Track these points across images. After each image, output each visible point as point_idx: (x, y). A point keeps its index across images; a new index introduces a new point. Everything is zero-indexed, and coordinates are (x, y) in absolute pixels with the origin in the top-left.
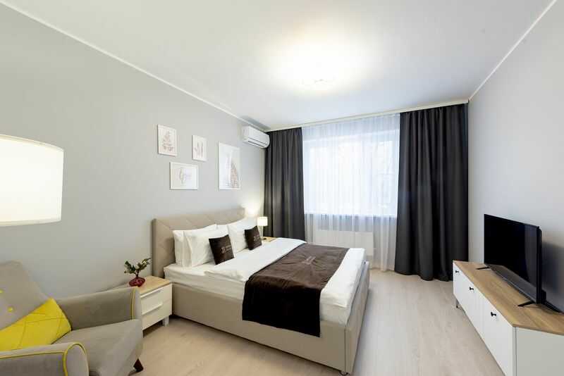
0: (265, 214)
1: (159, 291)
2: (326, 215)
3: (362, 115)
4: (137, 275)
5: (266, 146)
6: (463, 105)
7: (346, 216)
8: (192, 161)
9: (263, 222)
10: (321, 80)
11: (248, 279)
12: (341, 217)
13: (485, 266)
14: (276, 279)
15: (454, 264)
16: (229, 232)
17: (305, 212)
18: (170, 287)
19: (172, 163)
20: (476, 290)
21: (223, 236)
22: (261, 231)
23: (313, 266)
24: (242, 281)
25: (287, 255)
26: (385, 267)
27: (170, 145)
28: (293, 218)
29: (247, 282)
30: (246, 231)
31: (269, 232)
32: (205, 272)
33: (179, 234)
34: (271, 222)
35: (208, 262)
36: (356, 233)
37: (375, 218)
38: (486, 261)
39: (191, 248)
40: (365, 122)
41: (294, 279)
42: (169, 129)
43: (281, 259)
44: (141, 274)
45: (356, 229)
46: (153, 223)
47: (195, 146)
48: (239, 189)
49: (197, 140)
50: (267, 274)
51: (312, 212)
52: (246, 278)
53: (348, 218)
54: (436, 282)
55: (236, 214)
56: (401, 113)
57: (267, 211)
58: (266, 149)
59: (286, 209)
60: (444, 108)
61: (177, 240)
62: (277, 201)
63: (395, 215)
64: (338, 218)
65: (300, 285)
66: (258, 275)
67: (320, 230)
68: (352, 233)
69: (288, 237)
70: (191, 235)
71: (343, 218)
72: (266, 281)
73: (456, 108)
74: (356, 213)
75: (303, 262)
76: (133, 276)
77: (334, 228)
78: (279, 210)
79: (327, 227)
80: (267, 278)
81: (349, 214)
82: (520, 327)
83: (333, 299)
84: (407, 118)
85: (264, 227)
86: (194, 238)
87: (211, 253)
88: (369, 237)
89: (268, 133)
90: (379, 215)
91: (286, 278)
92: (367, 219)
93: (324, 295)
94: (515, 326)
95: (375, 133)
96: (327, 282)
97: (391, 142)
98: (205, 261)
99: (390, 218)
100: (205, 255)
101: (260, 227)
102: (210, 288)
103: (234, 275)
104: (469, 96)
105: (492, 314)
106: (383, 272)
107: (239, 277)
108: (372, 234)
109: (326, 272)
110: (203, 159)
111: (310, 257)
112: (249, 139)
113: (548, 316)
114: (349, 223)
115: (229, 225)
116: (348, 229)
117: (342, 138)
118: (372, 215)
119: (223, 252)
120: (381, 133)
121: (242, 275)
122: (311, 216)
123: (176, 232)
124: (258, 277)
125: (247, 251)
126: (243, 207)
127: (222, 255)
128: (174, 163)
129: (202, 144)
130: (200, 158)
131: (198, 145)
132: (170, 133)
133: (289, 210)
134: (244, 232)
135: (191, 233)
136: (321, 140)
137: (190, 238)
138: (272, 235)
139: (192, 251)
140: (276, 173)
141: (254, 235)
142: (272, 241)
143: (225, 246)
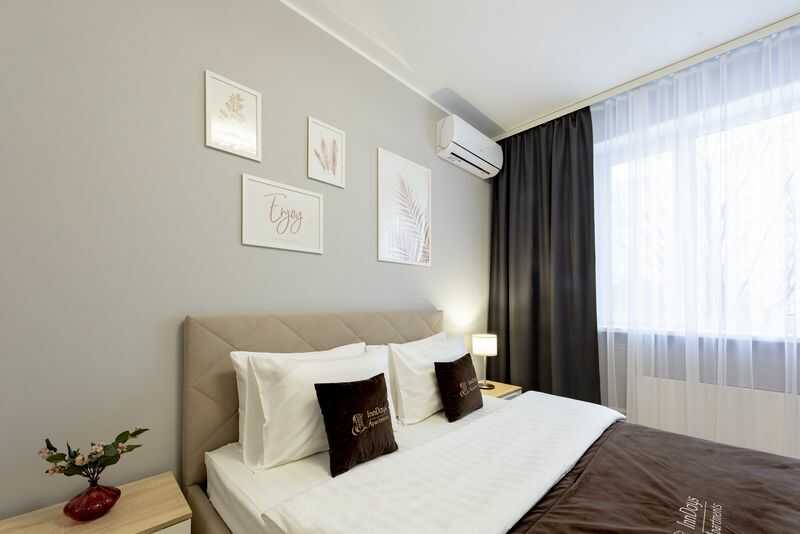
0: (490, 328)
2: (671, 338)
4: (94, 482)
5: (494, 172)
7: (755, 343)
8: (306, 180)
9: (487, 346)
16: (389, 365)
17: (601, 327)
19: (245, 177)
21: (367, 377)
22: (479, 368)
30: (438, 366)
31: (499, 370)
34: (505, 346)
42: (241, 90)
44: (108, 476)
46: (185, 329)
47: (314, 144)
48: (429, 264)
49: (321, 133)
55: (423, 323)
57: (496, 320)
58: (494, 181)
62: (520, 298)
70: (266, 366)
76: (80, 482)
78: (525, 320)
85: (489, 358)
86: (275, 377)
87: (323, 427)
89: (499, 142)
98: (305, 450)
100: (304, 437)
101: (480, 358)
110: (337, 179)
112: (453, 148)
115: (395, 346)
122: (621, 337)
123: (240, 358)
125: (442, 422)
126: (439, 309)
127: (354, 441)
128: (251, 177)
129: (334, 142)
130: (327, 177)
131: (323, 144)
132: (241, 100)
133: (551, 316)
134: (434, 370)
135: (269, 361)
136: (653, 130)
137: (264, 375)
138: (508, 381)
139: (266, 417)
140: (518, 230)
141: (461, 381)
142: (509, 396)
143: (362, 411)
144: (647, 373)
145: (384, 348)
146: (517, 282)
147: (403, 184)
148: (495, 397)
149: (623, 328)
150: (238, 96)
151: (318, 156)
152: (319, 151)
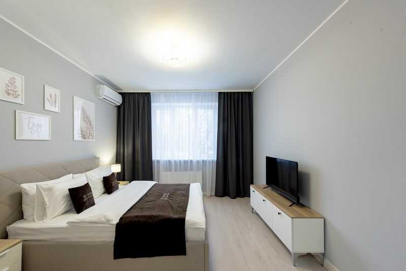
0: (117, 162)
1: (5, 254)
2: (169, 161)
3: (195, 90)
5: (119, 105)
6: (250, 92)
7: (184, 161)
8: (44, 111)
9: (117, 169)
10: (176, 59)
11: (118, 221)
12: (180, 161)
13: (267, 186)
14: (145, 217)
15: (251, 187)
16: (88, 180)
17: (153, 159)
18: (20, 246)
19: (17, 111)
20: (267, 201)
21: (83, 185)
23: (169, 200)
24: (112, 224)
25: (146, 195)
26: (209, 195)
27: (15, 92)
28: (143, 164)
29: (117, 224)
30: (104, 178)
31: (121, 177)
32: (67, 223)
33: (29, 188)
34: (123, 168)
35: (66, 212)
36: (191, 172)
37: (203, 161)
38: (267, 183)
39: (46, 200)
40: (197, 95)
41: (161, 214)
42: (15, 75)
43: (141, 199)
45: (191, 170)
47: (47, 96)
48: (94, 140)
49: (49, 90)
50: (135, 213)
51: (158, 158)
52: (116, 221)
53: (186, 162)
54: (238, 199)
55: (92, 163)
56: (219, 93)
57: (119, 159)
58: (119, 107)
59: (136, 157)
60: (242, 92)
61: (27, 194)
62: (128, 150)
63: (215, 159)
64: (179, 162)
65: (168, 217)
66: (127, 215)
67: (165, 173)
68: (188, 172)
69: (138, 180)
70: (45, 186)
71: (182, 162)
72: (137, 219)
73: (247, 94)
74: (191, 158)
75: (161, 199)
77: (176, 170)
78: (130, 158)
79: (170, 170)
80: (137, 217)
81: (186, 159)
82: (295, 218)
83: (195, 223)
84: (222, 96)
85: (119, 173)
86: (50, 190)
87: (71, 202)
88: (200, 174)
89: (120, 93)
90: (205, 159)
91: (154, 214)
92: (198, 162)
93: (187, 221)
94: (292, 218)
95: (203, 104)
96: (186, 211)
97: (212, 111)
98: (64, 211)
99: (212, 161)
100: (63, 206)
102: (73, 237)
103: (104, 220)
104: (254, 87)
105: (279, 214)
106: (208, 197)
107: (108, 221)
108: (201, 172)
109: (182, 203)
110: (57, 110)
111: (165, 194)
112: (104, 97)
113: (302, 209)
114: (186, 166)
115: (87, 173)
116: (186, 170)
117: (181, 104)
118: (202, 159)
119: (85, 200)
120: (206, 104)
121: (110, 218)
122: (158, 161)
123: (25, 186)
124: (128, 217)
125: (106, 196)
126: (97, 157)
127: (84, 203)
128: (20, 111)
129: (56, 95)
130: (53, 109)
131: (51, 96)
132: (15, 79)
133: (139, 157)
134: (102, 179)
135: (46, 185)
136: (166, 104)
137: (45, 190)
138: (124, 180)
139: (47, 203)
140: (127, 127)
141: (112, 181)
142: (126, 184)
143: (85, 194)
144: (164, 171)
145: (84, 174)
146: (127, 146)
147: (83, 110)
148: (122, 185)
149: (159, 159)
150: (14, 77)
151: (48, 100)
152: (49, 98)
